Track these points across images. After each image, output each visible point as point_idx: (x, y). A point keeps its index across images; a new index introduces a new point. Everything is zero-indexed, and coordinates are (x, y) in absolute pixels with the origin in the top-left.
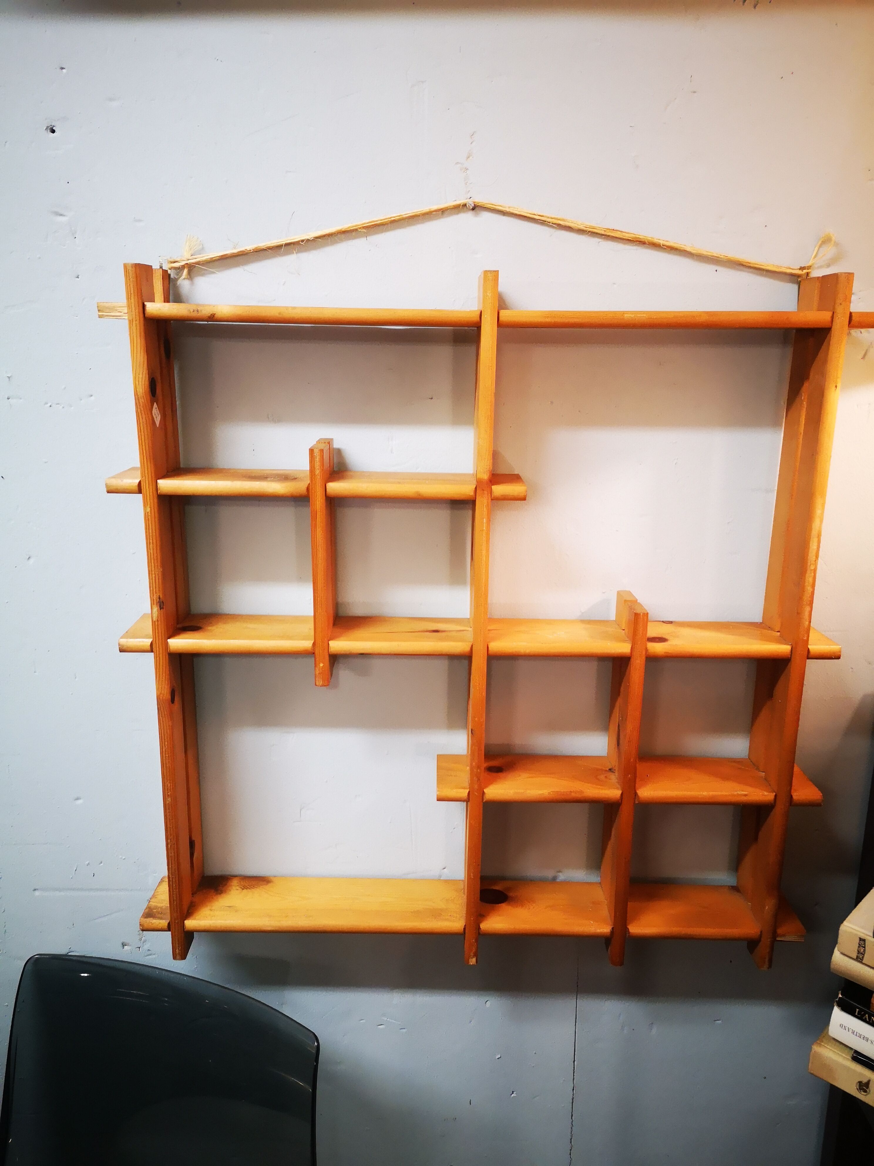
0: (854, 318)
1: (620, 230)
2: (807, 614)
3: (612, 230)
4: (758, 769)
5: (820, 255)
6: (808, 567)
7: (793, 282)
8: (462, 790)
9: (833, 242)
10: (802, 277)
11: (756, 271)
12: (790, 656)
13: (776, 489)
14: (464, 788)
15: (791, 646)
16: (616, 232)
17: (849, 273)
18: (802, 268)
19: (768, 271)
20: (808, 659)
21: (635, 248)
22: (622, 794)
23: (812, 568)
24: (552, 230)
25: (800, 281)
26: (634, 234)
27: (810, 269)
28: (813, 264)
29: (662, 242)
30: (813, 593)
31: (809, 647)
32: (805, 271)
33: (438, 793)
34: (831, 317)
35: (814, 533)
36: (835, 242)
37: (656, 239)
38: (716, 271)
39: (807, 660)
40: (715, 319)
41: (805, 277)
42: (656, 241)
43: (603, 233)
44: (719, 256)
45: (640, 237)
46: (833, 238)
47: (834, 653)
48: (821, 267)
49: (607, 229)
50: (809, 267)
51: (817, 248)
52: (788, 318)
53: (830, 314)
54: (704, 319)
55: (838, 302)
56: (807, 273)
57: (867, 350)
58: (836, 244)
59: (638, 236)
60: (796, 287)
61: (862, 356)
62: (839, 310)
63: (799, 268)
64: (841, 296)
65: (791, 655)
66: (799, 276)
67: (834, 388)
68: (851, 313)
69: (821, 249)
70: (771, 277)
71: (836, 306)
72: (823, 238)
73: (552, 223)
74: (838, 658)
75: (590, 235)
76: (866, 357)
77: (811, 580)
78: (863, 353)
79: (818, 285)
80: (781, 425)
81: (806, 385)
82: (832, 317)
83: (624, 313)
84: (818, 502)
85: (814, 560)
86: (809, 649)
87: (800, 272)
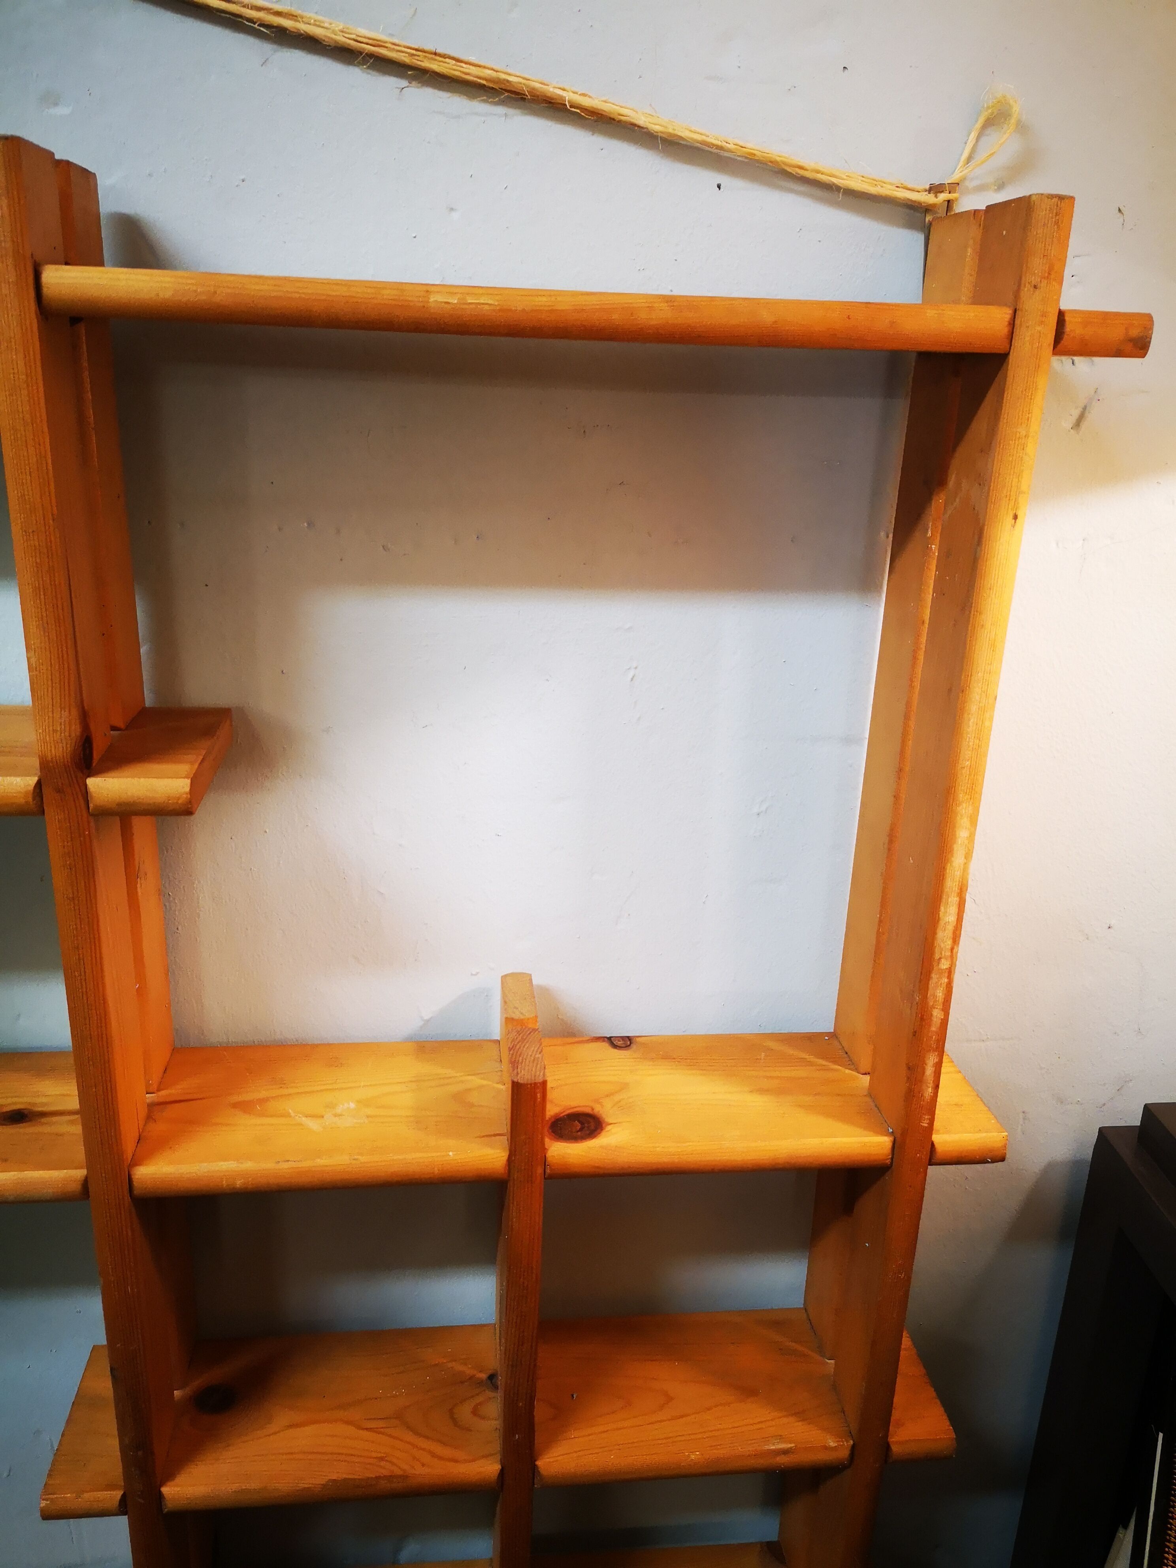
0: (1068, 328)
1: (453, 54)
2: (929, 1071)
3: (431, 53)
4: (820, 1350)
5: (981, 156)
6: (935, 964)
7: (911, 225)
8: (107, 1494)
9: (1013, 121)
10: (936, 213)
11: (818, 192)
12: (888, 1162)
13: (868, 737)
14: (110, 1487)
15: (892, 1139)
16: (441, 59)
17: (1061, 198)
18: (935, 189)
19: (850, 193)
20: (931, 1163)
21: (501, 110)
22: (502, 1470)
23: (945, 965)
24: (267, 48)
25: (930, 224)
26: (492, 69)
27: (955, 193)
28: (964, 179)
29: (568, 97)
30: (945, 1023)
31: (936, 1138)
32: (943, 197)
33: (43, 1504)
34: (1009, 324)
35: (951, 885)
36: (1019, 122)
37: (555, 87)
38: (719, 187)
39: (929, 1167)
40: (689, 318)
41: (942, 212)
42: (552, 90)
43: (407, 60)
44: (724, 144)
45: (511, 79)
46: (1016, 109)
47: (991, 1151)
48: (981, 188)
49: (417, 50)
50: (953, 187)
51: (973, 136)
52: (892, 323)
53: (1005, 314)
54: (662, 316)
55: (1030, 278)
56: (949, 201)
57: (1085, 408)
58: (1022, 128)
59: (503, 76)
60: (920, 237)
61: (1074, 421)
62: (1031, 303)
63: (927, 187)
64: (1037, 265)
65: (892, 1159)
66: (927, 209)
67: (1009, 519)
68: (1061, 314)
69: (984, 139)
70: (858, 211)
71: (1026, 291)
72: (988, 108)
73: (259, 25)
74: (1003, 1159)
75: (372, 67)
76: (1084, 425)
77: (940, 994)
78: (1076, 413)
79: (974, 232)
80: (878, 588)
81: (939, 501)
82: (1012, 324)
83: (428, 289)
84: (963, 810)
85: (949, 947)
86: (933, 1144)
87: (929, 199)
